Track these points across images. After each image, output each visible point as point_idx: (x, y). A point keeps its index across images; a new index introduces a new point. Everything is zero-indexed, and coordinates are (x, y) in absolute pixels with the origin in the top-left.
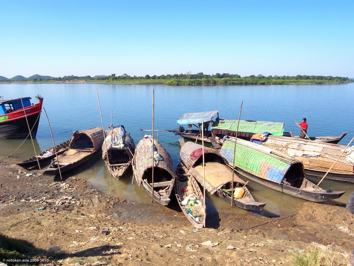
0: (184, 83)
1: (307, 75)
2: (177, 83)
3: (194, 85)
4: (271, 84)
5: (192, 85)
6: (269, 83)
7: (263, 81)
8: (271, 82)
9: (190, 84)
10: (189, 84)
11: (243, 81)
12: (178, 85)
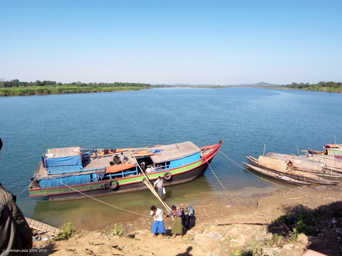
0: (14, 94)
1: (122, 82)
2: (4, 93)
3: (27, 95)
4: (102, 92)
5: (24, 95)
6: (100, 91)
7: (95, 90)
8: (102, 90)
9: (22, 94)
10: (20, 95)
11: (77, 90)
12: (6, 95)
